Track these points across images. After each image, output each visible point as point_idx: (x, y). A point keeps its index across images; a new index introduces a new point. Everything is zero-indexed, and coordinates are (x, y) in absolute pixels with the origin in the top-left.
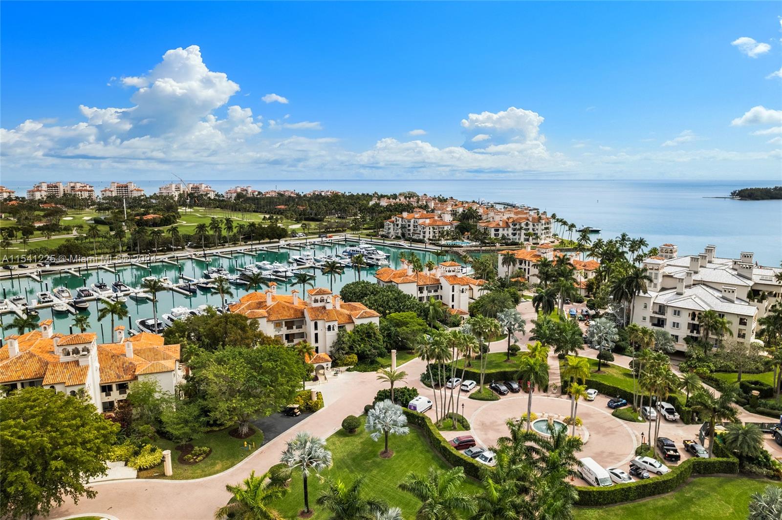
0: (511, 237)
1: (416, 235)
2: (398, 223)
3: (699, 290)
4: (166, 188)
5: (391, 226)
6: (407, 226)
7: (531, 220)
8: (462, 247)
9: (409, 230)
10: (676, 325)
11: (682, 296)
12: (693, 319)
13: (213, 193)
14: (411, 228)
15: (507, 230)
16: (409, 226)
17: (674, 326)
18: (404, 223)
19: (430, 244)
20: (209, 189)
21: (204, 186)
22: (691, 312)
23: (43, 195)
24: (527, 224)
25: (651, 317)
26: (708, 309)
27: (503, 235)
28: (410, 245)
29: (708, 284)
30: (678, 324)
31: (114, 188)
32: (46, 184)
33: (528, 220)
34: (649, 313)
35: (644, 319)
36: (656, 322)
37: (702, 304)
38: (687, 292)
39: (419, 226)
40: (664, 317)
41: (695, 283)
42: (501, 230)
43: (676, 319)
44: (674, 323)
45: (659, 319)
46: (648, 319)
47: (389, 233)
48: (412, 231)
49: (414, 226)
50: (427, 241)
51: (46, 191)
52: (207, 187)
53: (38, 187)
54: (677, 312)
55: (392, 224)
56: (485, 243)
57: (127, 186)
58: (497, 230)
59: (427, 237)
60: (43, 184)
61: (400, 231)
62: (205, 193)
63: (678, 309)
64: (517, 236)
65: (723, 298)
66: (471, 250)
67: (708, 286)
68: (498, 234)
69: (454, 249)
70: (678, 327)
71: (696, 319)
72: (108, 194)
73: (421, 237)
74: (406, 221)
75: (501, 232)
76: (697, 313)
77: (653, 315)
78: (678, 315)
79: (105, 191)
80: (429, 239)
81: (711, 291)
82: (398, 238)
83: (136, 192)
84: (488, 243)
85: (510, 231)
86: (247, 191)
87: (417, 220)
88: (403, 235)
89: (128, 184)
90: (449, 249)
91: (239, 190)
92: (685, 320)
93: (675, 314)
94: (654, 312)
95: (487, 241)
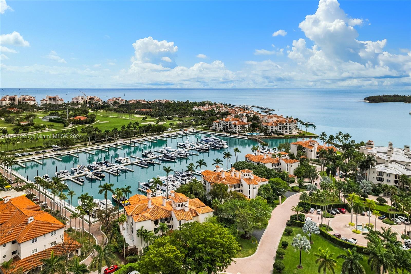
0: (279, 130)
1: (231, 130)
2: (221, 123)
3: (394, 165)
4: (76, 99)
5: (217, 124)
6: (226, 125)
7: (288, 122)
8: (257, 136)
9: (227, 127)
10: (388, 181)
11: (388, 168)
12: (396, 178)
13: (101, 101)
14: (228, 126)
15: (277, 127)
16: (227, 125)
17: (387, 181)
18: (224, 123)
19: (240, 134)
20: (99, 99)
21: (96, 97)
22: (395, 175)
23: (7, 103)
24: (286, 124)
25: (377, 177)
26: (402, 174)
27: (275, 129)
28: (230, 135)
29: (397, 162)
30: (389, 180)
31: (47, 99)
32: (9, 97)
33: (286, 122)
34: (376, 175)
35: (374, 178)
36: (378, 179)
37: (398, 171)
38: (390, 166)
39: (232, 125)
40: (383, 177)
41: (391, 161)
42: (274, 127)
43: (388, 178)
44: (387, 180)
45: (380, 178)
46: (375, 178)
47: (216, 128)
48: (228, 127)
49: (230, 125)
50: (238, 133)
51: (9, 100)
52: (98, 98)
53: (4, 98)
54: (389, 175)
55: (218, 124)
56: (267, 134)
57: (55, 98)
58: (272, 127)
59: (237, 131)
60: (7, 96)
61: (222, 127)
62: (97, 101)
63: (389, 174)
64: (281, 130)
65: (406, 168)
66: (261, 138)
67: (397, 163)
68: (273, 129)
69: (253, 137)
70: (389, 181)
71: (397, 178)
72: (45, 102)
73: (234, 130)
74: (225, 122)
75: (274, 128)
76: (397, 176)
77: (378, 176)
78: (389, 176)
79: (43, 100)
80: (239, 132)
81: (399, 165)
82: (221, 131)
83: (60, 101)
84: (268, 134)
85: (279, 127)
86: (118, 100)
87: (231, 122)
88: (224, 129)
89: (56, 97)
90: (250, 137)
91: (115, 99)
92: (392, 179)
93: (388, 176)
94: (378, 175)
95: (268, 133)
